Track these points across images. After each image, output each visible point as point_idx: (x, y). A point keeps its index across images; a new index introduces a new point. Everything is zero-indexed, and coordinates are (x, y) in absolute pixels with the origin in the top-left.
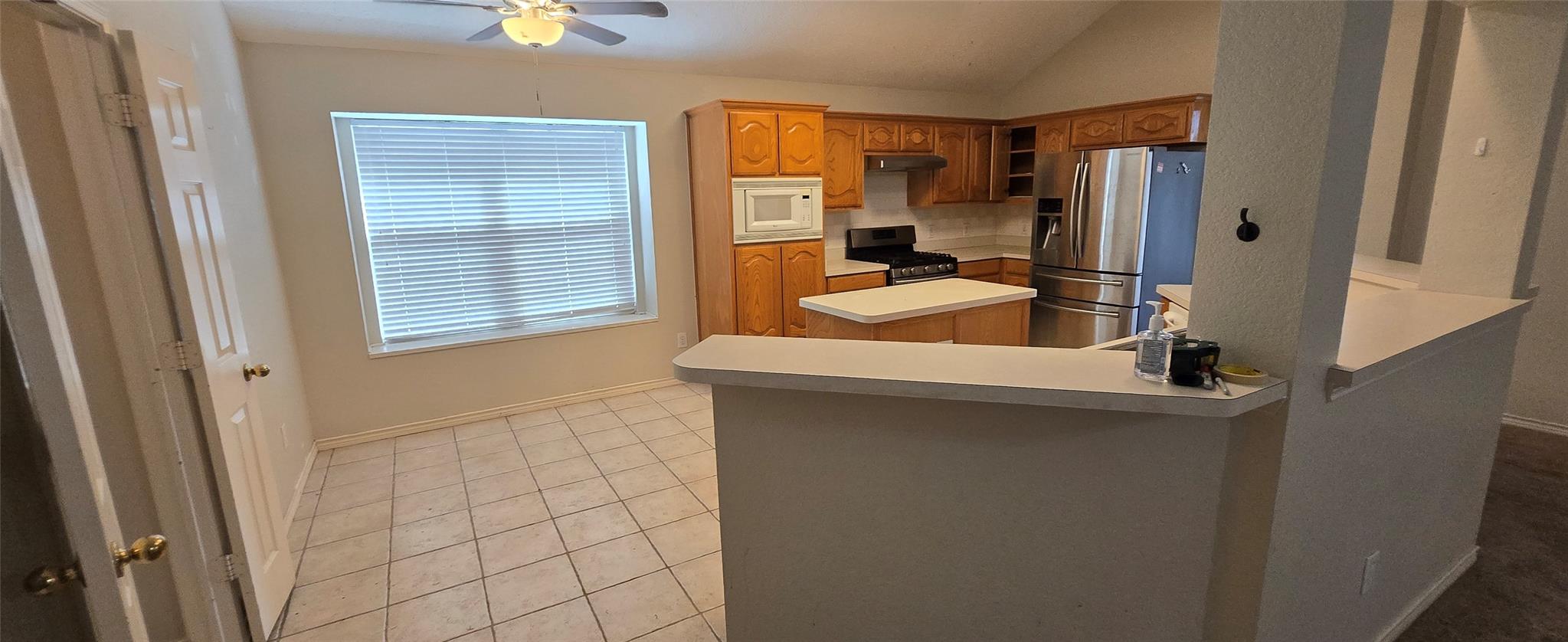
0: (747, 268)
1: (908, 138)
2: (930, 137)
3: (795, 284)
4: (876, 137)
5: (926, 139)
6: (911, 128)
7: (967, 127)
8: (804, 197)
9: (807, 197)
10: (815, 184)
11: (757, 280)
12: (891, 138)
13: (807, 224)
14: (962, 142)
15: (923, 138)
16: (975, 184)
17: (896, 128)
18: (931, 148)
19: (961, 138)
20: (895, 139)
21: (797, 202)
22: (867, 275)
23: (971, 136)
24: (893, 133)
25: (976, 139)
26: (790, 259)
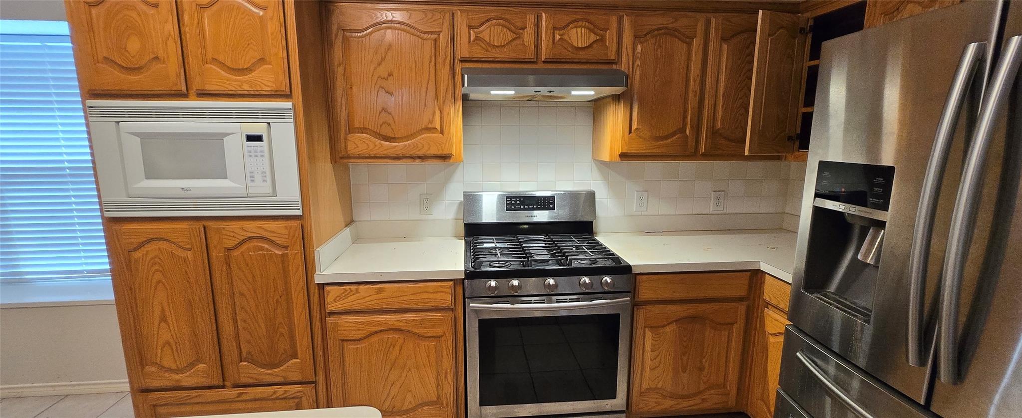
0: (136, 261)
1: (558, 37)
2: (611, 36)
3: (242, 294)
4: (485, 36)
5: (602, 40)
6: (567, 19)
7: (701, 18)
8: (250, 138)
9: (258, 138)
10: (279, 114)
11: (159, 282)
12: (519, 37)
13: (261, 187)
14: (689, 45)
15: (593, 37)
16: (719, 125)
17: (530, 19)
18: (612, 55)
19: (688, 40)
20: (528, 37)
21: (235, 146)
22: (412, 285)
23: (713, 31)
24: (523, 29)
25: (724, 39)
26: (229, 249)
